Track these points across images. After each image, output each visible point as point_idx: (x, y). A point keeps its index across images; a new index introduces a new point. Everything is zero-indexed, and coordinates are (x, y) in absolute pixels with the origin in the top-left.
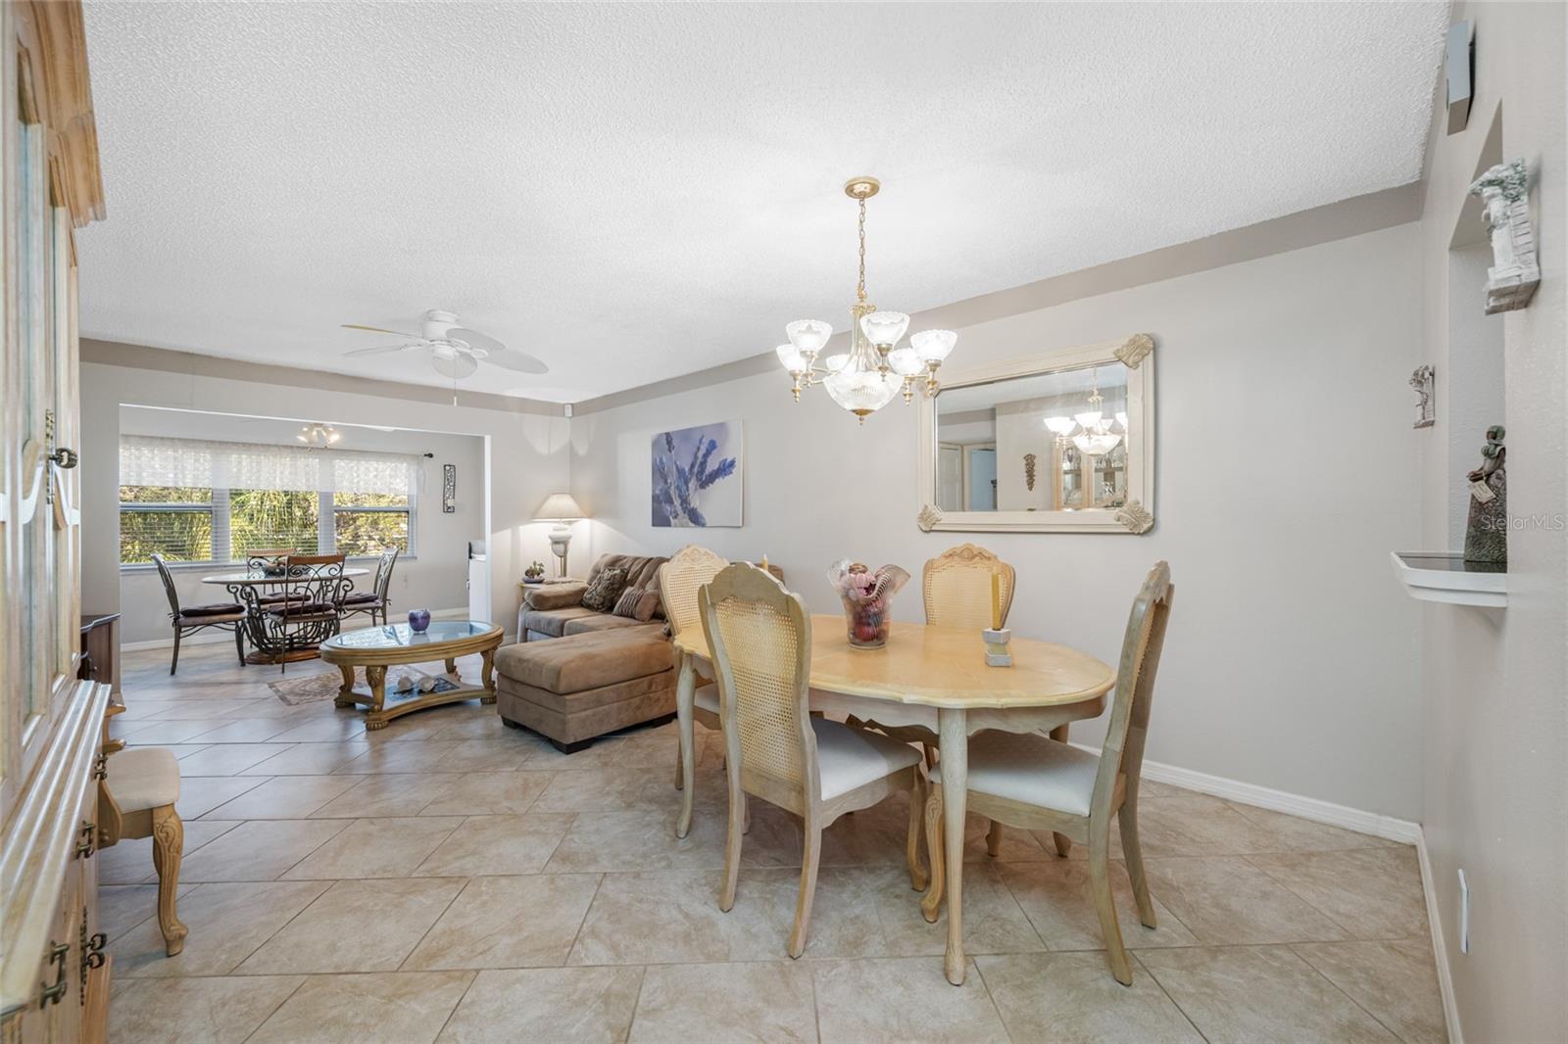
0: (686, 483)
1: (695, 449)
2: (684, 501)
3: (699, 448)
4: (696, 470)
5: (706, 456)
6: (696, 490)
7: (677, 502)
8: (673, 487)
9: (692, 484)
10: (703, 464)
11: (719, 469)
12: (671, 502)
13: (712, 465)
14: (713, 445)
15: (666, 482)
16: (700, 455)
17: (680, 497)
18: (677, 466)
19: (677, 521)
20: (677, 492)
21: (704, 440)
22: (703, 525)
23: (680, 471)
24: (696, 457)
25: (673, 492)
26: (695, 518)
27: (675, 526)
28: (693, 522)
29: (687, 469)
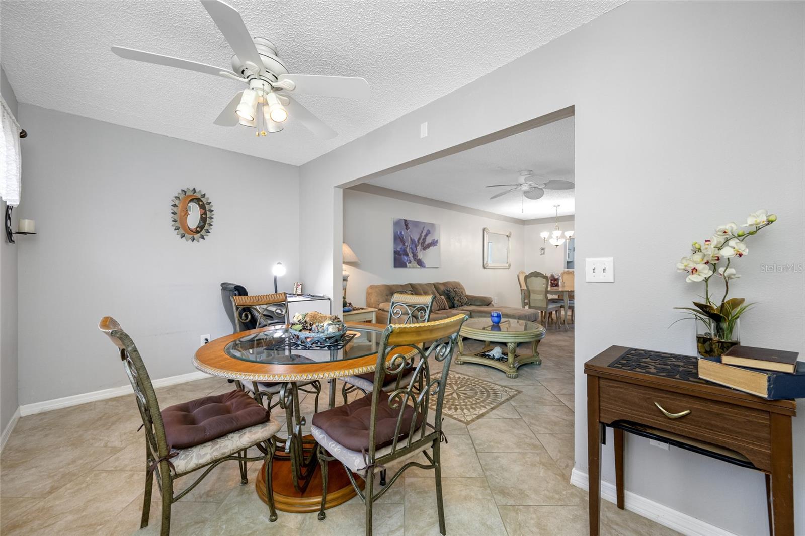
0: (416, 247)
1: (421, 232)
2: (415, 256)
3: (422, 232)
4: (421, 241)
5: (426, 235)
6: (421, 250)
7: (411, 256)
8: (408, 248)
9: (419, 248)
10: (424, 240)
11: (432, 243)
12: (407, 255)
13: (429, 240)
14: (428, 233)
15: (404, 245)
16: (423, 234)
17: (412, 253)
18: (411, 238)
19: (410, 265)
20: (411, 251)
21: (425, 229)
22: (424, 267)
23: (412, 241)
24: (421, 236)
25: (408, 249)
26: (420, 264)
27: (410, 268)
28: (420, 266)
29: (416, 240)
